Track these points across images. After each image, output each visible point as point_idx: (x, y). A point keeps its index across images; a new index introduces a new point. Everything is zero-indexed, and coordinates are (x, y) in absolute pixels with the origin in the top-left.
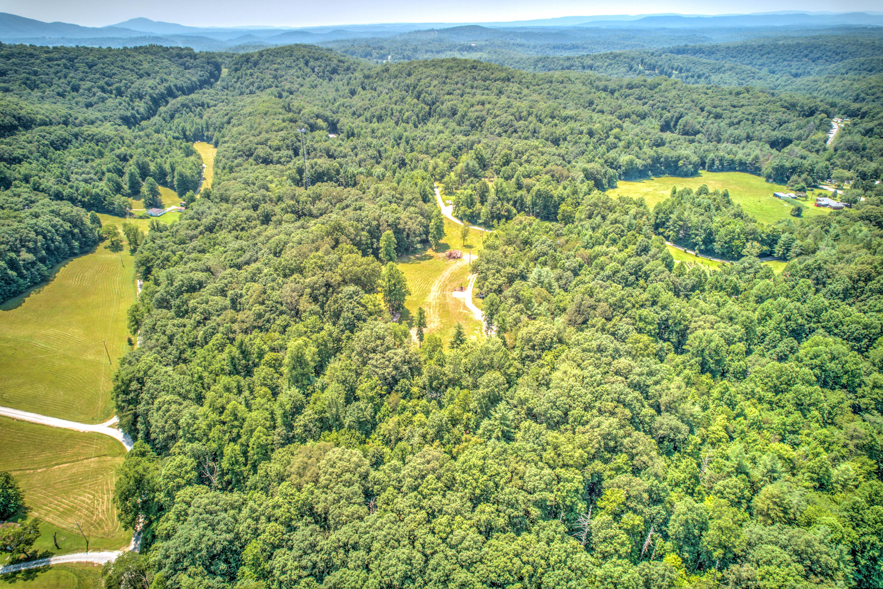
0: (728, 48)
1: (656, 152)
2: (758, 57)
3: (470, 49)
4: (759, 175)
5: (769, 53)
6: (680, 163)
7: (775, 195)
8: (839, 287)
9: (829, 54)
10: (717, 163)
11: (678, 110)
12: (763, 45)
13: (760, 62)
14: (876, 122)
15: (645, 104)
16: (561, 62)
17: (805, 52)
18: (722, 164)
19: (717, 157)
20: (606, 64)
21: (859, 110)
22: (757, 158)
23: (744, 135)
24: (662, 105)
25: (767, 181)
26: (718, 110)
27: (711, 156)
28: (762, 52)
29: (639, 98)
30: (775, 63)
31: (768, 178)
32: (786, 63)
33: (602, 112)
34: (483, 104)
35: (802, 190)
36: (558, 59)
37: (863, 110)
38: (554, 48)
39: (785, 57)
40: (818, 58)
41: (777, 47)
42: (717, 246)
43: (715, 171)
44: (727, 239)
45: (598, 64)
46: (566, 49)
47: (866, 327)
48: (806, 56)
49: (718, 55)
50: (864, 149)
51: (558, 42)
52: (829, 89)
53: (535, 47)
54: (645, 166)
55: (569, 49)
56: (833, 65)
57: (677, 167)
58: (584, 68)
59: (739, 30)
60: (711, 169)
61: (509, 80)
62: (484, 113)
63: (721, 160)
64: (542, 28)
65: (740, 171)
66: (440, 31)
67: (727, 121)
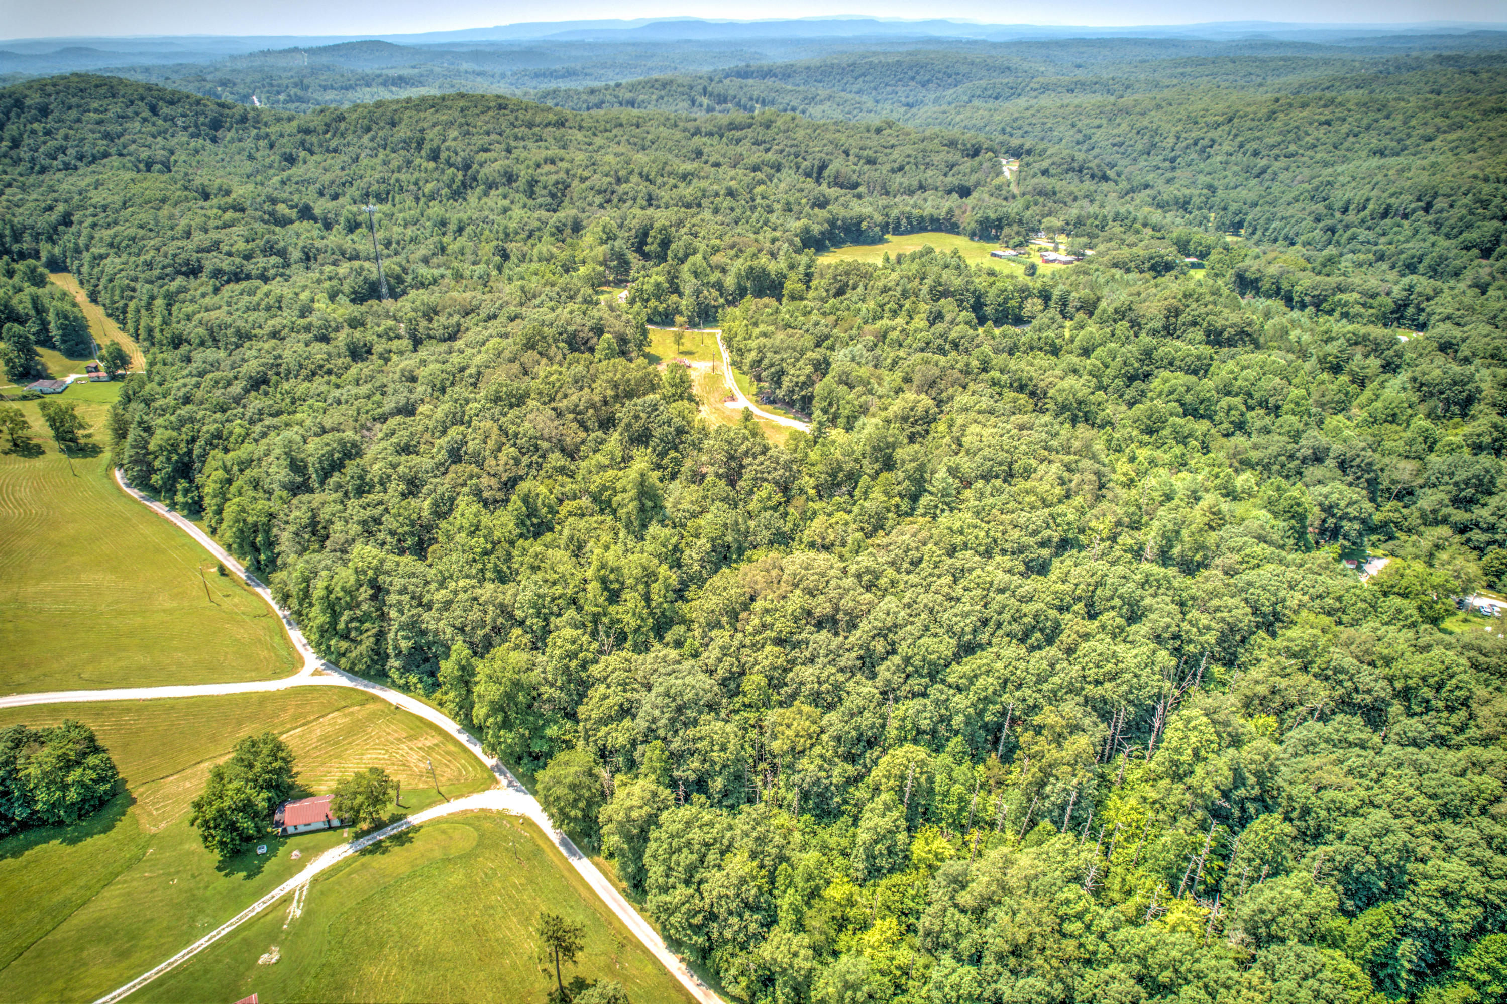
0: (808, 68)
1: (830, 212)
2: (852, 80)
3: (400, 81)
4: (958, 233)
5: (864, 75)
6: (864, 226)
7: (993, 255)
8: (1158, 325)
9: (940, 76)
10: (904, 222)
11: (818, 156)
12: (854, 64)
13: (856, 88)
14: (1049, 161)
15: (767, 150)
16: (584, 97)
17: (911, 73)
18: (910, 223)
19: (903, 213)
20: (654, 97)
21: (1021, 146)
22: (950, 212)
23: (915, 184)
24: (793, 150)
25: (972, 239)
26: (870, 153)
27: (895, 213)
28: (855, 74)
29: (757, 143)
30: (875, 89)
31: (972, 235)
32: (889, 89)
33: (717, 165)
34: (553, 162)
35: (1021, 244)
36: (577, 93)
37: (1026, 147)
38: (537, 75)
39: (886, 80)
40: (929, 81)
41: (871, 65)
42: (988, 310)
43: (902, 234)
44: (1000, 300)
45: (641, 97)
46: (556, 78)
47: (1199, 358)
48: (913, 79)
49: (798, 79)
50: (1054, 193)
51: (542, 67)
52: (966, 122)
53: (503, 76)
54: (822, 233)
55: (563, 77)
56: (951, 91)
57: (860, 232)
58: (621, 104)
59: (797, 42)
60: (897, 231)
61: (563, 125)
62: (562, 175)
63: (908, 218)
64: (492, 44)
65: (933, 230)
66: (311, 51)
67: (888, 167)
